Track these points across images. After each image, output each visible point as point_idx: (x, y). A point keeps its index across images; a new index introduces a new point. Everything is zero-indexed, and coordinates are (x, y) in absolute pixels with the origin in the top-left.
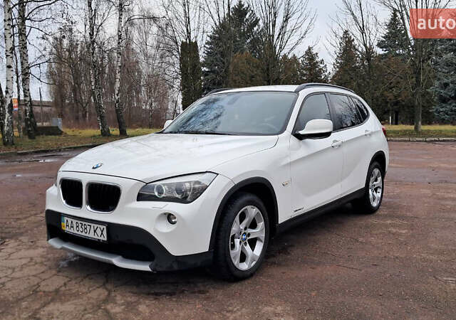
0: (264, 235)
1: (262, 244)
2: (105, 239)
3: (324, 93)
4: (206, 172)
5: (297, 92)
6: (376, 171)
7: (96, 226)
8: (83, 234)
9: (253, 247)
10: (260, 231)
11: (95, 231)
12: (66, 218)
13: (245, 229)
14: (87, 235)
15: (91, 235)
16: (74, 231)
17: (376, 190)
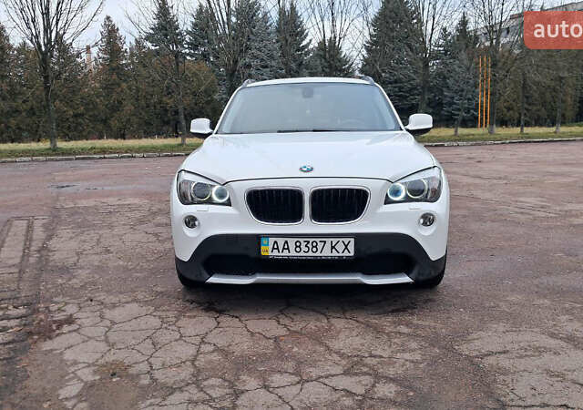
2: (352, 254)
7: (335, 241)
8: (310, 254)
11: (333, 247)
14: (318, 254)
15: (325, 253)
16: (289, 254)
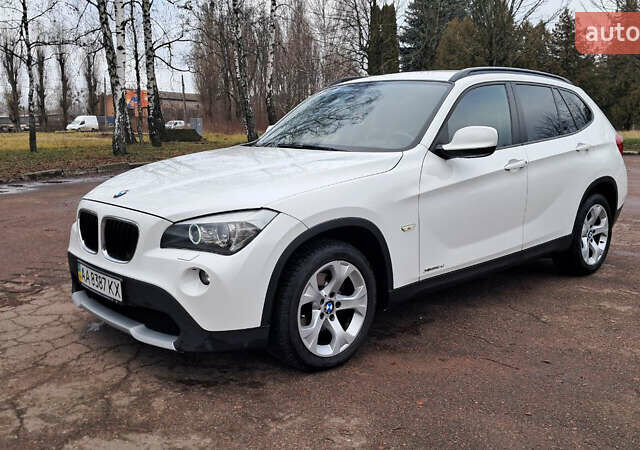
0: (365, 306)
1: (363, 319)
2: (121, 300)
3: (503, 83)
4: (262, 208)
5: (452, 82)
6: (598, 209)
7: (111, 280)
8: (99, 289)
9: (345, 324)
10: (359, 299)
11: (110, 287)
12: (82, 266)
13: (332, 295)
14: (102, 292)
15: (106, 292)
16: (88, 284)
17: (597, 239)
